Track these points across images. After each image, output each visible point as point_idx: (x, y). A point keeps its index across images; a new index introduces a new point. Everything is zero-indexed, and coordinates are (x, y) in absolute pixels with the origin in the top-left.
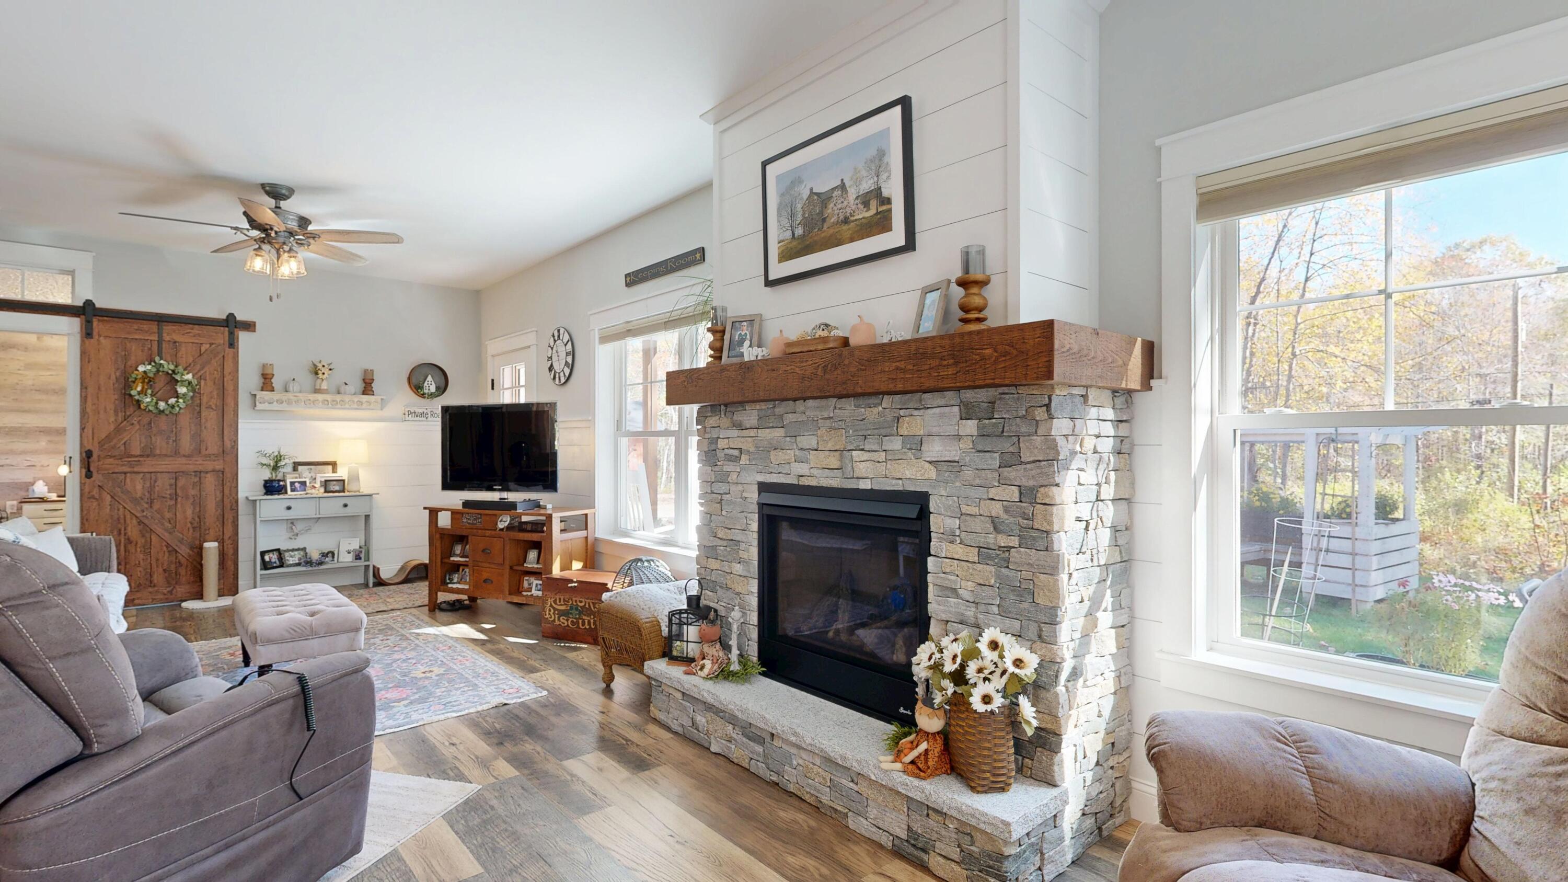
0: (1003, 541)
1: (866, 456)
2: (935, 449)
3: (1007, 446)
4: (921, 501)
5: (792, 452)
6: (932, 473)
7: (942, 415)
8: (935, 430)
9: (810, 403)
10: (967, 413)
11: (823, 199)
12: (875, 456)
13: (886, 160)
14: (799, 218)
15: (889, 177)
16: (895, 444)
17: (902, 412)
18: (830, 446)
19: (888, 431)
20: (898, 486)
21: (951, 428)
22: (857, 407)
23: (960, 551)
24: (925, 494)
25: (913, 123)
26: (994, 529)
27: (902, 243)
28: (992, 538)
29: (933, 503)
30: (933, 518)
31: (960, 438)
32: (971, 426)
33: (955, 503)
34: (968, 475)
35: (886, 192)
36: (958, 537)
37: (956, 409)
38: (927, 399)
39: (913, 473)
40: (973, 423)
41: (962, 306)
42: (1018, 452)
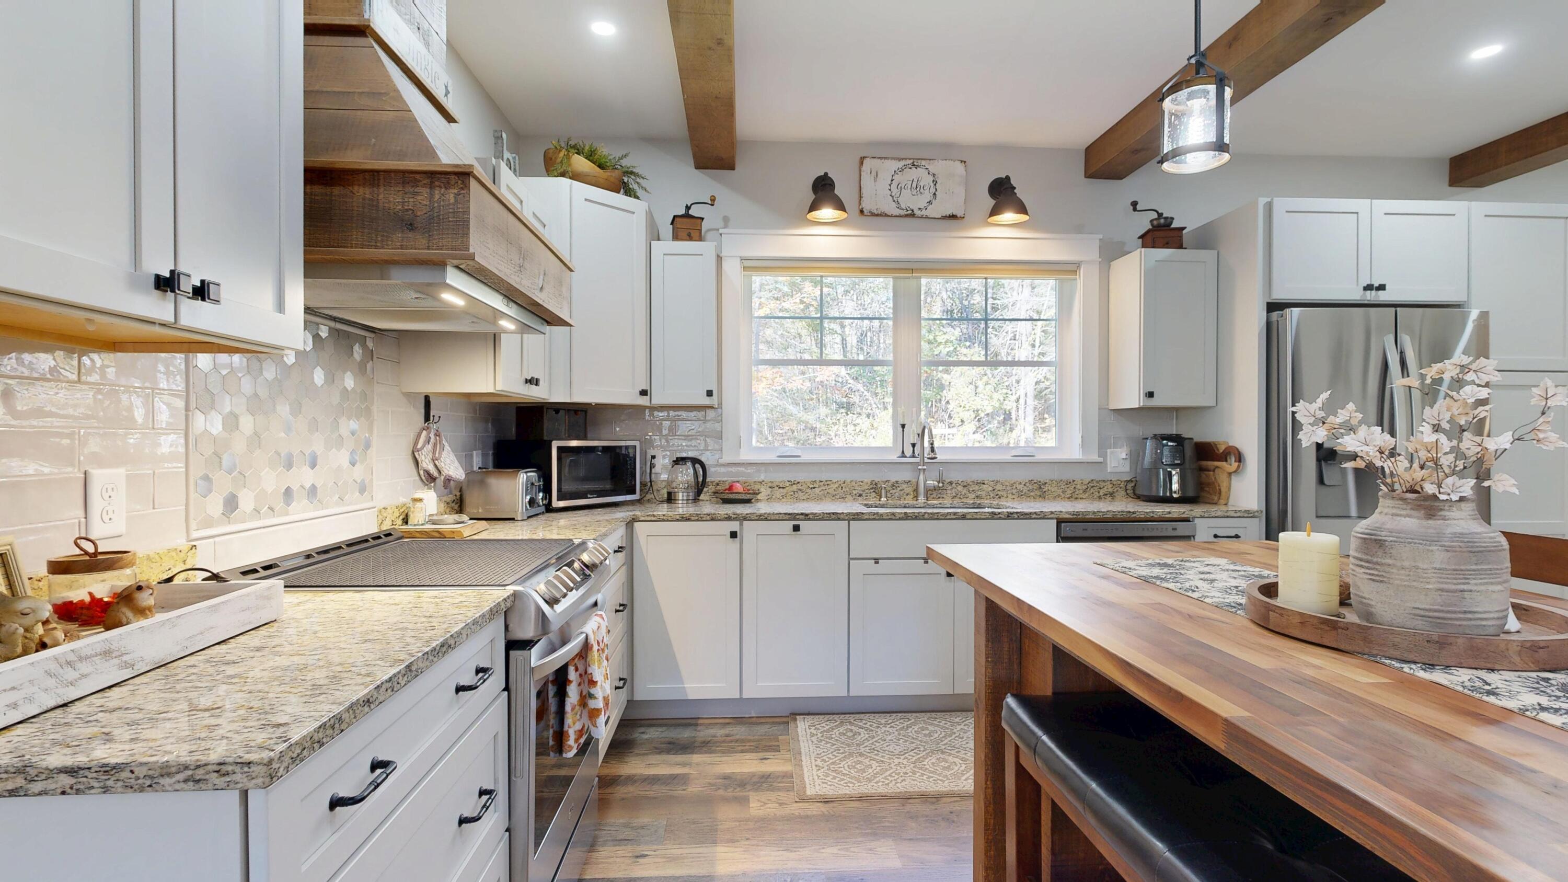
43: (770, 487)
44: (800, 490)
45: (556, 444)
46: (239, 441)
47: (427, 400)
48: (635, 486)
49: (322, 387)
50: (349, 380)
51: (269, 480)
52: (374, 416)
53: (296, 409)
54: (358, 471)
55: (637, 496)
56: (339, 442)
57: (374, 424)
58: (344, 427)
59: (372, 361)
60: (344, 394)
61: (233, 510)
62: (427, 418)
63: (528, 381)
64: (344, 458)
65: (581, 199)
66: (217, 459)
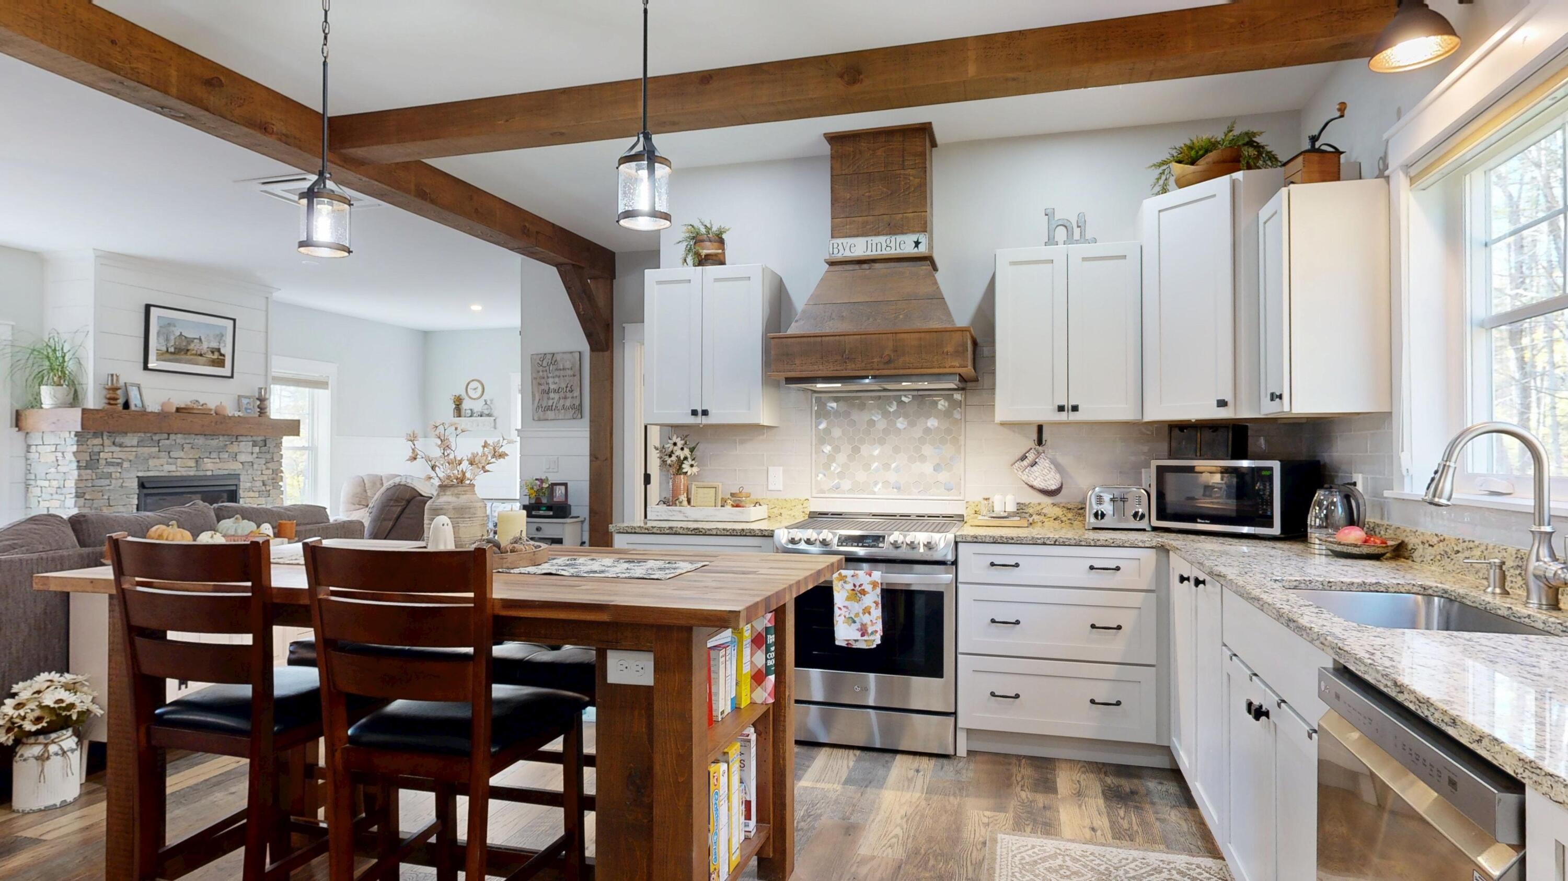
0: (268, 488)
1: (209, 460)
2: (242, 458)
3: (269, 456)
4: (237, 476)
5: (165, 460)
6: (241, 466)
7: (246, 445)
8: (244, 450)
9: (179, 436)
10: (255, 444)
11: (190, 341)
12: (215, 461)
13: (224, 338)
14: (172, 343)
15: (225, 346)
16: (225, 456)
17: (227, 443)
18: (191, 456)
19: (222, 450)
20: (226, 472)
21: (250, 450)
22: (207, 439)
23: (252, 494)
24: (239, 475)
25: (237, 330)
26: (264, 484)
27: (229, 374)
28: (263, 488)
29: (242, 478)
30: (241, 484)
31: (252, 453)
32: (257, 449)
33: (250, 477)
34: (255, 466)
35: (223, 351)
36: (251, 490)
37: (251, 443)
38: (240, 438)
39: (234, 467)
40: (258, 448)
41: (259, 407)
42: (272, 458)
43: (1423, 543)
44: (1446, 552)
45: (1155, 463)
46: (842, 458)
47: (1040, 428)
48: (1271, 517)
49: (905, 429)
50: (932, 423)
51: (861, 476)
52: (963, 443)
53: (882, 442)
54: (943, 476)
55: (1276, 530)
56: (923, 459)
57: (963, 448)
58: (927, 450)
59: (960, 408)
60: (927, 431)
61: (837, 488)
62: (1040, 442)
63: (1061, 409)
64: (928, 468)
65: (1157, 213)
66: (827, 466)
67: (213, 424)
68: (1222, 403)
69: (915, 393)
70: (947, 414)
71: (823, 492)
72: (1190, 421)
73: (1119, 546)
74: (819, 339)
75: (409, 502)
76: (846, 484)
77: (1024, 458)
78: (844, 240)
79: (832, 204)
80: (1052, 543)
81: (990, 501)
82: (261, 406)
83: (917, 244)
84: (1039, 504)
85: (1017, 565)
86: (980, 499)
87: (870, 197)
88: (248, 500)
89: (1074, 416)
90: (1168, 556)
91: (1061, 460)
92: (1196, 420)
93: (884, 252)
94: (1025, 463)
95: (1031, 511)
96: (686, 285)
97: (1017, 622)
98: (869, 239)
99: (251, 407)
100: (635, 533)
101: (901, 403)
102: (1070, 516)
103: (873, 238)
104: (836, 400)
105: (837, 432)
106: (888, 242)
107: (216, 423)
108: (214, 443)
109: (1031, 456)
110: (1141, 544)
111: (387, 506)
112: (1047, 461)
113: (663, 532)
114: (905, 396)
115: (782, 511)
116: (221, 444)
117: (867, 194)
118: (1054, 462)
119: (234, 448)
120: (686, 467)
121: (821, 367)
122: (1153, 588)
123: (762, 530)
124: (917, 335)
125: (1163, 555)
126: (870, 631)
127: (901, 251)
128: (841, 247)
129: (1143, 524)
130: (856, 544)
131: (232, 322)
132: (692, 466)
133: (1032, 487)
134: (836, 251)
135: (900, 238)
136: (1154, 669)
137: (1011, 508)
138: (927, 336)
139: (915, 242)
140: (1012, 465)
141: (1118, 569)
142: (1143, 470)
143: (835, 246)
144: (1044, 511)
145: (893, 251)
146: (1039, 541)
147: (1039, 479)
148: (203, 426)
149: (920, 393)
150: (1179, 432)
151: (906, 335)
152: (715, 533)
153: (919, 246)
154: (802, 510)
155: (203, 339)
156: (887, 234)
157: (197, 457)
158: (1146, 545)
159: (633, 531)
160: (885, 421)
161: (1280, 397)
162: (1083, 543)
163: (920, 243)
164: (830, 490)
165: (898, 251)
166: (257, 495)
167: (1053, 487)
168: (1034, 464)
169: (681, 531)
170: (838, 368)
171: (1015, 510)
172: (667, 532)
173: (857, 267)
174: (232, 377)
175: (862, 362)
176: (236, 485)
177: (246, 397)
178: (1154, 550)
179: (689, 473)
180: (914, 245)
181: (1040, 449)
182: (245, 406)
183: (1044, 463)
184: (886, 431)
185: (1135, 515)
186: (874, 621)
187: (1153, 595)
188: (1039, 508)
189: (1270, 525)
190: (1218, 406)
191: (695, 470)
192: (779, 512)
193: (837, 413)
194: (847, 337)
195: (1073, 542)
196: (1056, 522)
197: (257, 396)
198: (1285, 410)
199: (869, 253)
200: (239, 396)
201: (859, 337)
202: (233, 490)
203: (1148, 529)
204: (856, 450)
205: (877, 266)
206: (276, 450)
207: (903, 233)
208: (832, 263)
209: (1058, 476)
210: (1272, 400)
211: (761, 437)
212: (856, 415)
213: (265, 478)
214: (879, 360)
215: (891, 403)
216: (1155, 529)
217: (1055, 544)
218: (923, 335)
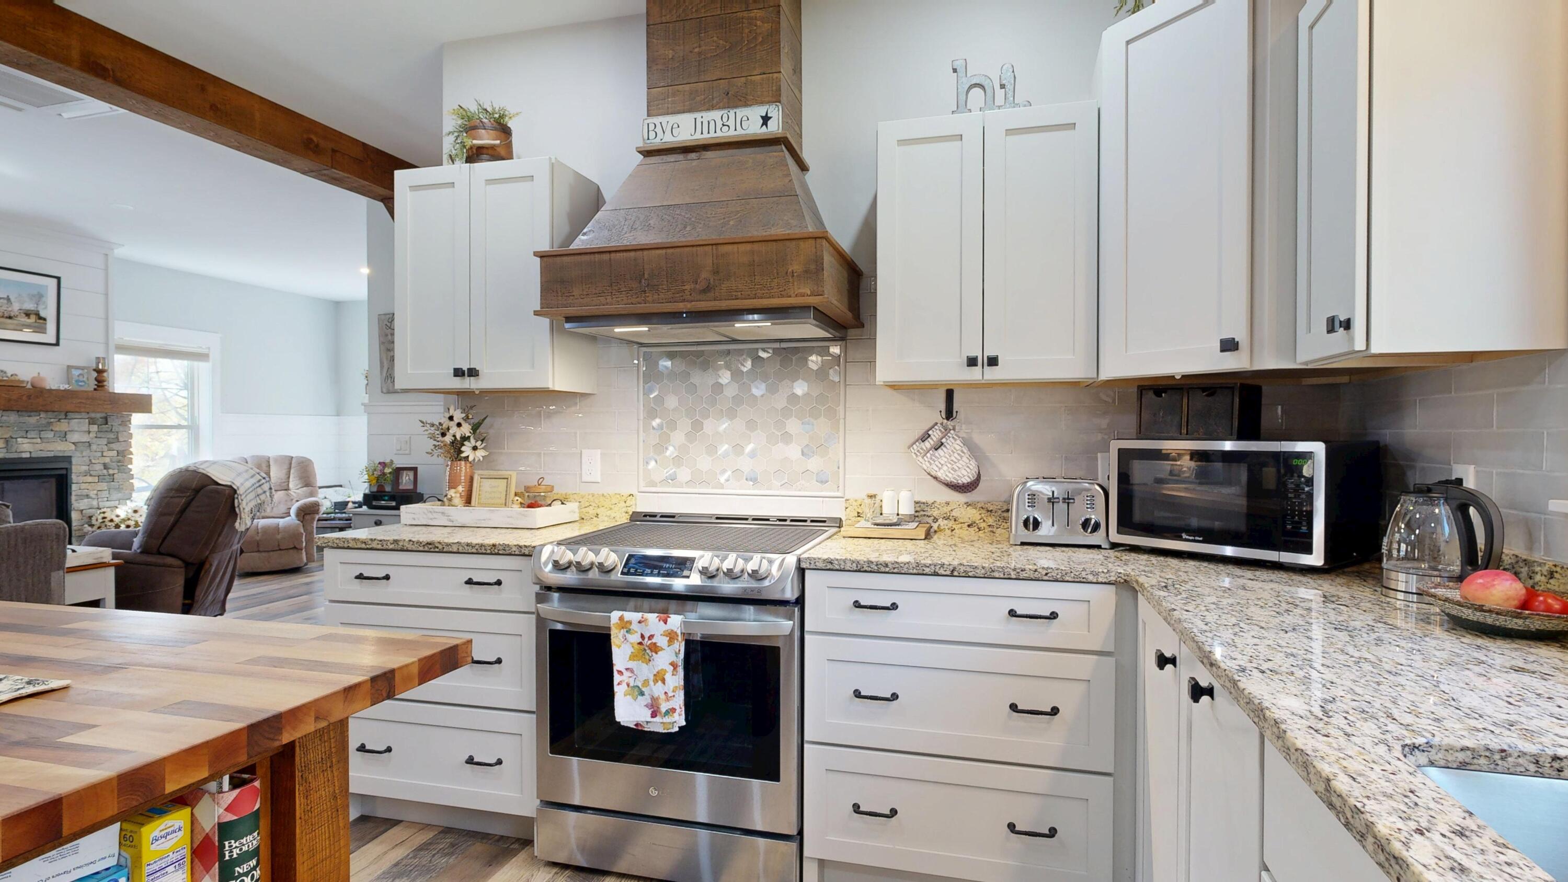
0: (111, 472)
1: (26, 440)
3: (112, 436)
4: (68, 459)
6: (73, 447)
7: (79, 423)
8: (76, 429)
10: (92, 422)
12: (34, 441)
13: (44, 299)
15: (46, 308)
16: (49, 434)
17: (52, 420)
19: (44, 429)
20: (51, 454)
21: (85, 428)
22: (23, 416)
23: (90, 479)
24: (71, 457)
25: (62, 290)
26: (106, 467)
27: (54, 341)
28: (105, 472)
29: (74, 461)
30: (73, 467)
31: (89, 432)
32: (94, 428)
33: (85, 459)
34: (94, 447)
35: (42, 314)
36: (88, 473)
37: (87, 420)
38: (70, 415)
39: (58, 448)
40: (96, 426)
41: (96, 379)
42: (117, 438)
45: (1116, 445)
46: (678, 437)
47: (950, 394)
48: (1310, 534)
49: (762, 396)
50: (800, 388)
51: (704, 463)
52: (842, 416)
53: (731, 414)
54: (814, 464)
55: (1316, 558)
56: (787, 438)
57: (842, 421)
58: (793, 426)
59: (839, 366)
60: (793, 398)
61: (673, 478)
62: (949, 414)
63: (972, 362)
64: (793, 451)
65: (1124, 44)
66: (660, 448)
67: (24, 398)
68: (1229, 345)
69: (777, 345)
70: (821, 374)
71: (653, 484)
72: (1172, 377)
73: (1057, 581)
74: (606, 257)
75: (197, 491)
76: (684, 474)
77: (925, 437)
78: (663, 119)
79: (649, 67)
80: (948, 573)
81: (878, 498)
82: (99, 378)
83: (766, 119)
84: (948, 504)
85: (894, 606)
86: (864, 496)
87: (700, 53)
88: (83, 486)
89: (992, 374)
90: (1136, 599)
91: (977, 438)
92: (1184, 377)
93: (719, 134)
94: (928, 444)
95: (936, 513)
96: (449, 191)
97: (895, 697)
98: (698, 115)
99: (85, 379)
100: (348, 548)
101: (757, 359)
102: (991, 521)
103: (704, 114)
104: (671, 356)
105: (672, 402)
106: (725, 119)
107: (29, 397)
108: (33, 420)
109: (936, 435)
110: (1091, 578)
111: (167, 497)
112: (958, 442)
113: (385, 547)
114: (764, 350)
115: (598, 511)
116: (44, 422)
117: (696, 50)
118: (967, 443)
119: (63, 426)
120: (467, 450)
121: (609, 299)
122: (1111, 648)
123: (521, 547)
124: (748, 247)
125: (1127, 594)
126: (663, 710)
127: (743, 132)
128: (659, 129)
129: (1098, 538)
130: (649, 571)
131: (55, 281)
132: (475, 448)
133: (935, 478)
134: (652, 135)
135: (741, 112)
136: (1110, 779)
137: (906, 509)
138: (762, 248)
139: (762, 117)
140: (909, 448)
141: (1054, 616)
142: (1099, 455)
143: (652, 127)
144: (954, 514)
145: (732, 133)
146: (927, 570)
147: (945, 468)
148: (10, 400)
149: (784, 345)
150: (1154, 396)
151: (730, 247)
152: (455, 550)
153: (769, 123)
154: (625, 509)
155: (12, 298)
156: (724, 108)
157: (7, 436)
158: (1100, 580)
159: (346, 545)
160: (736, 385)
161: (1347, 325)
162: (996, 574)
163: (770, 118)
164: (665, 481)
165: (740, 132)
166: (96, 479)
167: (966, 480)
168: (939, 446)
169: (410, 547)
170: (634, 300)
171: (913, 513)
172: (391, 547)
173: (681, 157)
174: (57, 344)
175: (669, 290)
176: (67, 469)
177: (77, 368)
178: (1113, 588)
179: (471, 459)
180: (761, 121)
181: (950, 424)
182: (76, 378)
183: (954, 445)
184: (737, 400)
185: (1085, 524)
186: (670, 694)
187: (1111, 661)
188: (946, 509)
189: (1307, 549)
190: (1222, 350)
191: (480, 454)
192: (595, 512)
193: (672, 375)
194: (646, 253)
195: (981, 572)
196: (971, 529)
197: (94, 366)
198: (1357, 348)
199: (698, 136)
200: (68, 366)
201: (664, 251)
202: (63, 475)
203: (1105, 545)
204: (697, 426)
205: (709, 154)
206: (121, 429)
207: (746, 105)
208: (648, 153)
209: (973, 464)
210: (1331, 329)
211: (573, 409)
212: (697, 378)
213: (107, 460)
214: (693, 286)
215: (745, 360)
216: (1114, 546)
217: (952, 575)
218: (756, 247)
